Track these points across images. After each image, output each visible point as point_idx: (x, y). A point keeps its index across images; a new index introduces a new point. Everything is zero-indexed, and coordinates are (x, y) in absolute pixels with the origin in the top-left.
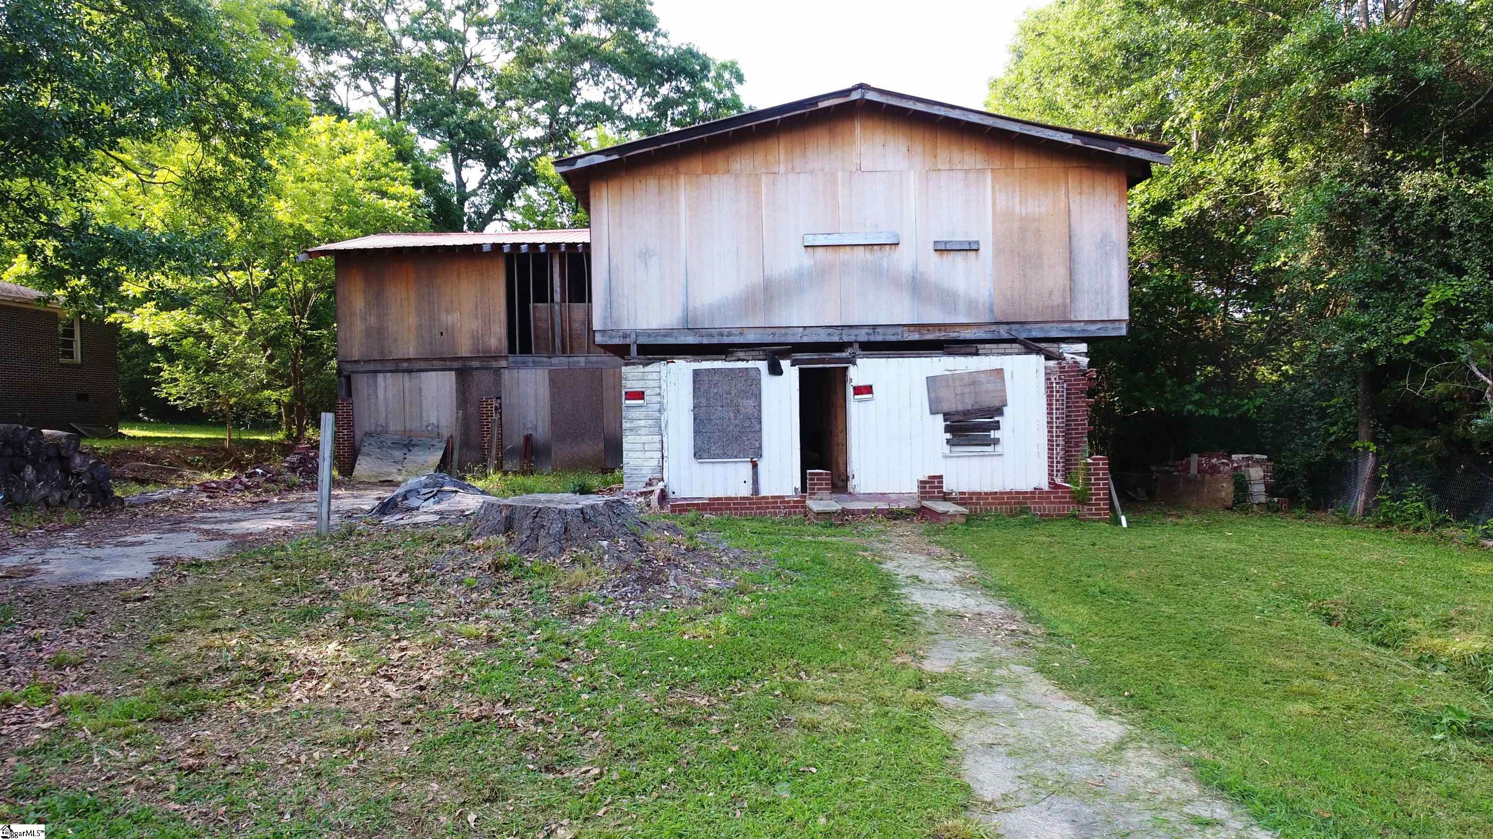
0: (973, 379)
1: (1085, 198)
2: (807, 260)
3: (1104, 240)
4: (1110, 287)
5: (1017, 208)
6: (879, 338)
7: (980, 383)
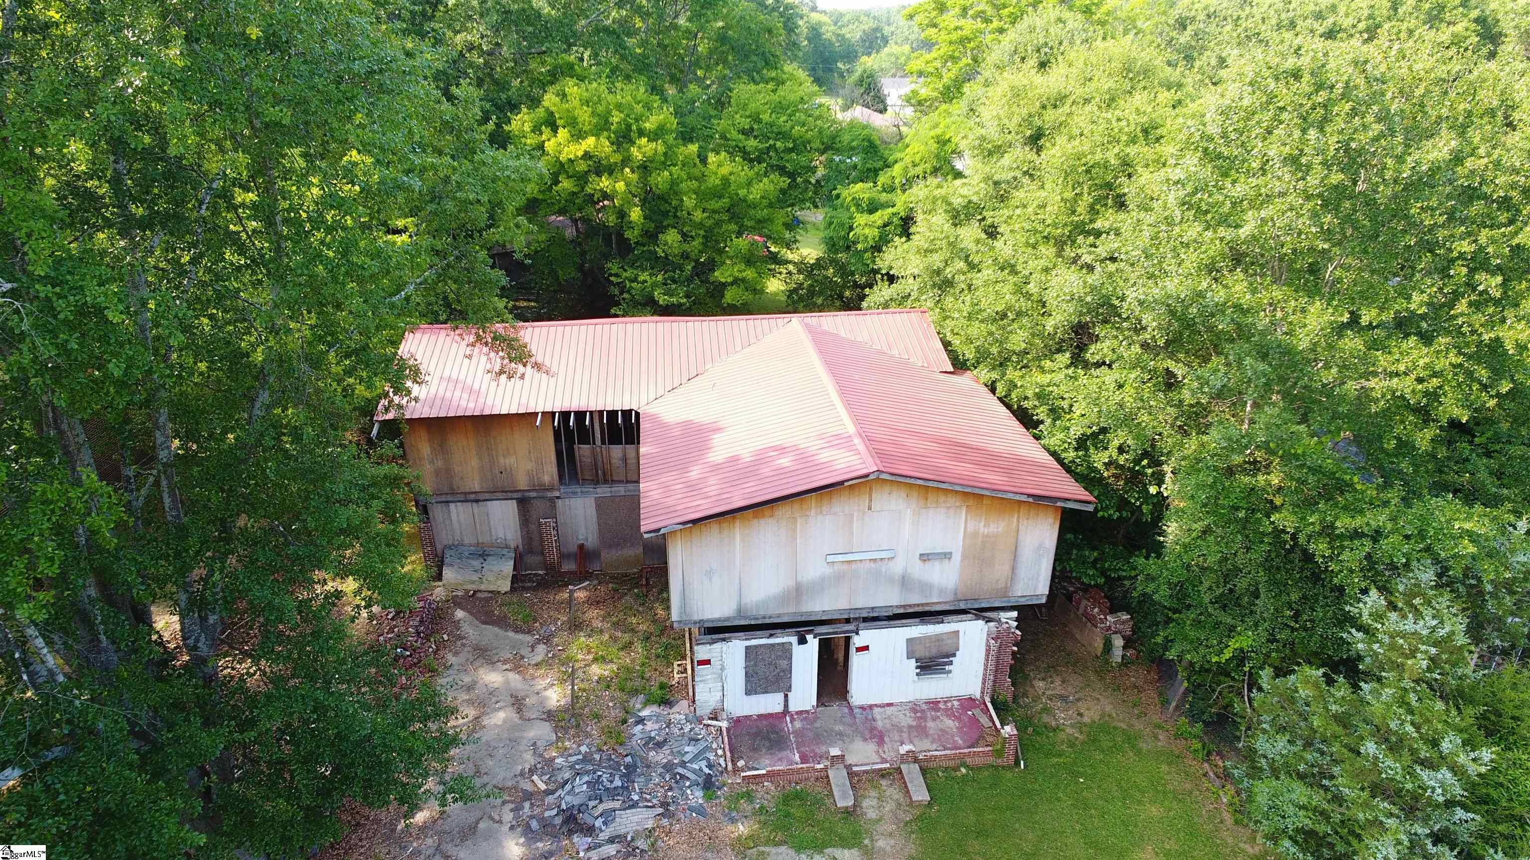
0: (938, 638)
1: (1030, 521)
2: (828, 570)
3: (1040, 546)
4: (1038, 575)
5: (982, 530)
6: (875, 615)
7: (943, 640)
